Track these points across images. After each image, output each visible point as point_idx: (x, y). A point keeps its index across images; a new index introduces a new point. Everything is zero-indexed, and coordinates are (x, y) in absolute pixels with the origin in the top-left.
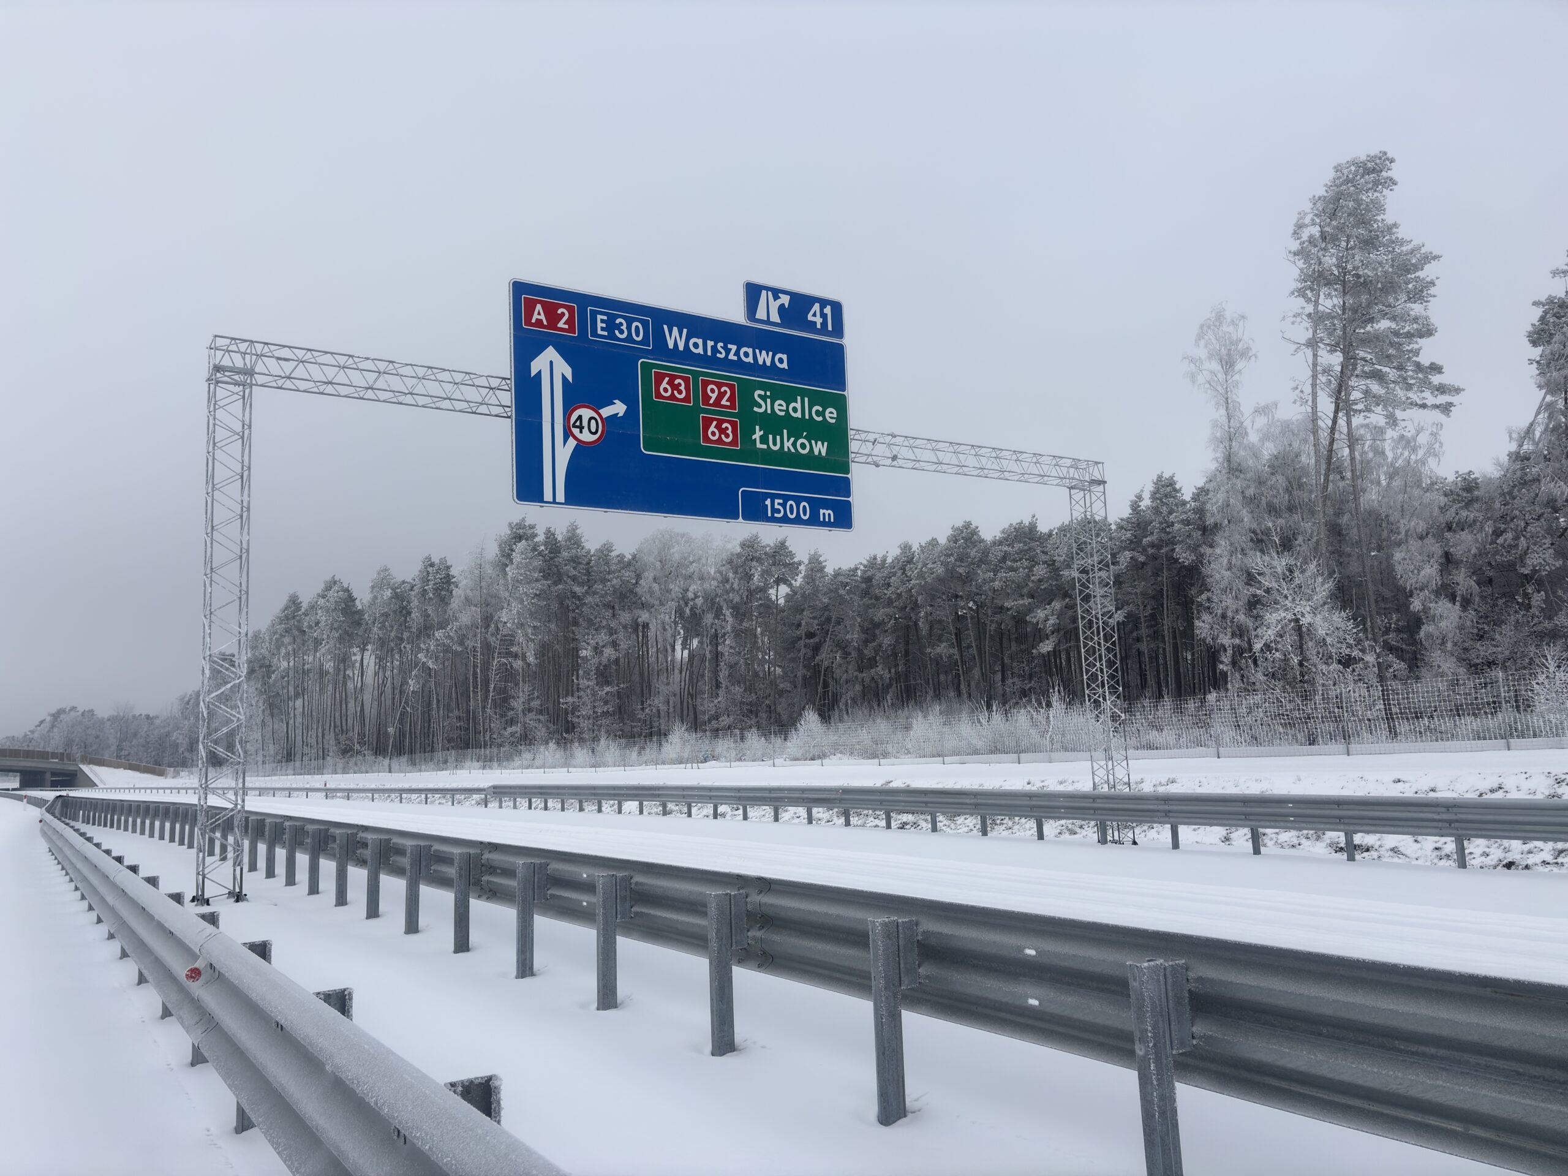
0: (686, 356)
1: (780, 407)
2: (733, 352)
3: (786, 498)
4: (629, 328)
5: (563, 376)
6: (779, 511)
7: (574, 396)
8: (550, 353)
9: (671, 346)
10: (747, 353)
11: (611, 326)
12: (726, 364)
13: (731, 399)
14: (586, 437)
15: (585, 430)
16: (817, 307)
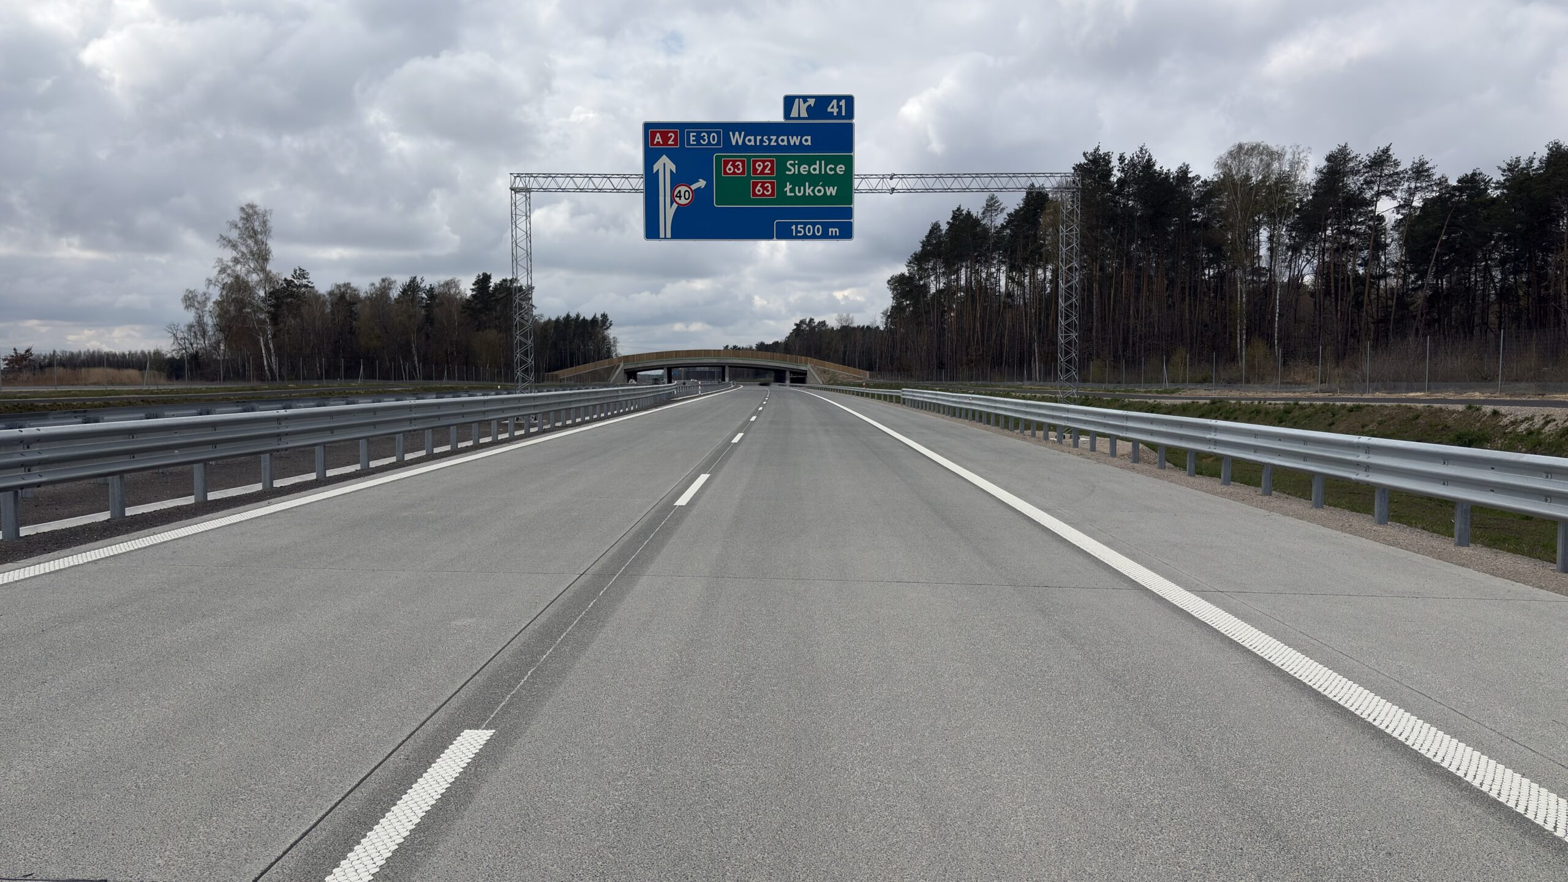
0: (744, 148)
1: (804, 169)
2: (773, 141)
3: (805, 224)
4: (709, 138)
5: (671, 170)
6: (800, 232)
7: (677, 180)
8: (664, 159)
9: (734, 143)
10: (783, 141)
11: (699, 138)
12: (770, 148)
13: (772, 169)
14: (683, 201)
15: (683, 198)
16: (835, 102)
